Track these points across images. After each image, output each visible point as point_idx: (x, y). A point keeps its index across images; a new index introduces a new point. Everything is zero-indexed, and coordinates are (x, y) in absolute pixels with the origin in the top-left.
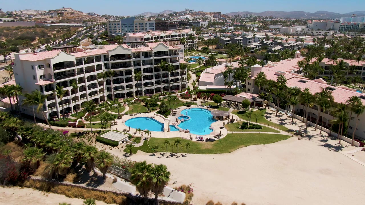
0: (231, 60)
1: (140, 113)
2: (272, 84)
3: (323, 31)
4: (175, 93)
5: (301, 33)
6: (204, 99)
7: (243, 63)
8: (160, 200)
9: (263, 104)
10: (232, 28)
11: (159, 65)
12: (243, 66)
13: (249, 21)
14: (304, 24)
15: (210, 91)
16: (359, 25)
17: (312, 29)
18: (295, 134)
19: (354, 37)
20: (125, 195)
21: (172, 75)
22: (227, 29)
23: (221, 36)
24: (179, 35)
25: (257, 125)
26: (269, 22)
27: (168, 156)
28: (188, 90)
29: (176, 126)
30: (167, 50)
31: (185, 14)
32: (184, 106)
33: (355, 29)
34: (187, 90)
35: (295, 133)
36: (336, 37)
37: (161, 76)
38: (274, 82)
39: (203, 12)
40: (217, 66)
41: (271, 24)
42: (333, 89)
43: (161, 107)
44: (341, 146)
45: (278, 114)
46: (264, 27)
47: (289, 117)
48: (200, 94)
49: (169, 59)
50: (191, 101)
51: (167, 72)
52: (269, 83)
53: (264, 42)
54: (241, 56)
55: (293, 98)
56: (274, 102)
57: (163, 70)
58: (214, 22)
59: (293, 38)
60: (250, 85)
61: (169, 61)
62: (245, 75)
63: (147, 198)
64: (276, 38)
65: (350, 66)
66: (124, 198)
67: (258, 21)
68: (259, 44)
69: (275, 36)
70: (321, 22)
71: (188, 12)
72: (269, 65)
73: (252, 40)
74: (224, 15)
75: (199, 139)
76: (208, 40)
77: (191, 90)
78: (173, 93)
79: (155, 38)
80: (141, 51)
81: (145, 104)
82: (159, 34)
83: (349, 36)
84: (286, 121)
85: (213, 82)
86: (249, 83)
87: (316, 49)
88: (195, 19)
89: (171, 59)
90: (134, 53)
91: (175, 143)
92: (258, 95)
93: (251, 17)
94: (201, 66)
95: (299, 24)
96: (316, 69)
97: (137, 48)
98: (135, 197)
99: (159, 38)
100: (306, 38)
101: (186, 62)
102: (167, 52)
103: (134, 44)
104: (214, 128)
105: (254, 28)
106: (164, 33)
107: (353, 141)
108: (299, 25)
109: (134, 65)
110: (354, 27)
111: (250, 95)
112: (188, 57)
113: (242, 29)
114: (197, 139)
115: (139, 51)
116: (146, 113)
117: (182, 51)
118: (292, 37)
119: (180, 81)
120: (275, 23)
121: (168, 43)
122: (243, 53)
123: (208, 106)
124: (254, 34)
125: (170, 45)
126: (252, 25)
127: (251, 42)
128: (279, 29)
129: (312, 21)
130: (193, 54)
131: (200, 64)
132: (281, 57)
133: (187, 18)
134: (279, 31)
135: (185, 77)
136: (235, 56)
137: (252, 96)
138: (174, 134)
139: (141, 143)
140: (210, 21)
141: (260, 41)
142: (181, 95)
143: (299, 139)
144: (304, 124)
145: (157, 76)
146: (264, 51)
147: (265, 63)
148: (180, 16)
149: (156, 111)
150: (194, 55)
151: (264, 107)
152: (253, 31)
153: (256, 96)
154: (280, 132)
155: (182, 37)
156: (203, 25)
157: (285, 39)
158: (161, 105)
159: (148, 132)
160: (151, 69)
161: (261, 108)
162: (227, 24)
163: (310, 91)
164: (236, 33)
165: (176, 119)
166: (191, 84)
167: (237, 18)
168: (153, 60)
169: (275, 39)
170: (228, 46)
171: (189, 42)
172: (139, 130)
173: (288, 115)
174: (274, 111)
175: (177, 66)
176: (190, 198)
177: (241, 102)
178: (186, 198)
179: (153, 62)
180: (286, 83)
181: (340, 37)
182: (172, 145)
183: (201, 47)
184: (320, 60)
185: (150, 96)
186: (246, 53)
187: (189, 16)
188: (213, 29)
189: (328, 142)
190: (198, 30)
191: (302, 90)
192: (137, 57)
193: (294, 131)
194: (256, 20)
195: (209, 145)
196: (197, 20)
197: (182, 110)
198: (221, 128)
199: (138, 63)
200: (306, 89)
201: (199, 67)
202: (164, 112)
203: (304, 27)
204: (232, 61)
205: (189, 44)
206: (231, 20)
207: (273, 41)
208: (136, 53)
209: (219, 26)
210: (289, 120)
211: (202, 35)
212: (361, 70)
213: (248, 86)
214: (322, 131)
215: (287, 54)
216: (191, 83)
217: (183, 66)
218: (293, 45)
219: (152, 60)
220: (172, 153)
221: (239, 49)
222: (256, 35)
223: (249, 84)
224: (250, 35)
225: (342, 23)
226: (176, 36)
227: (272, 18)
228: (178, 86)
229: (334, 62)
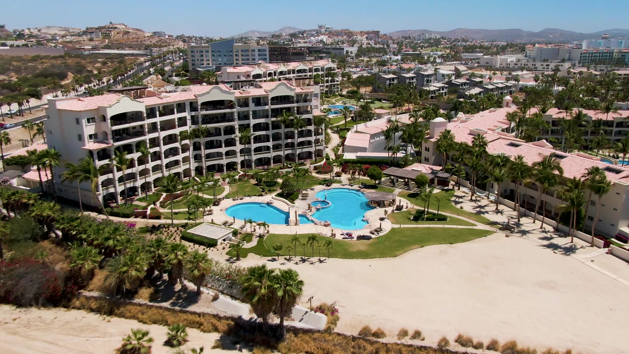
0: (396, 112)
1: (249, 196)
2: (464, 148)
3: (552, 62)
4: (305, 165)
5: (516, 66)
6: (354, 173)
7: (417, 116)
8: (287, 326)
9: (449, 182)
10: (399, 57)
11: (279, 119)
12: (416, 120)
13: (427, 47)
14: (521, 51)
15: (363, 160)
16: (613, 53)
17: (534, 60)
18: (500, 229)
19: (604, 73)
20: (232, 319)
21: (301, 134)
22: (391, 60)
23: (379, 72)
24: (310, 70)
25: (440, 214)
26: (461, 48)
27: (298, 261)
28: (326, 159)
29: (308, 216)
30: (292, 94)
31: (318, 33)
32: (321, 186)
33: (606, 59)
34: (325, 160)
35: (500, 226)
36: (575, 73)
37: (283, 136)
38: (467, 145)
39: (349, 30)
40: (373, 121)
41: (464, 50)
42: (562, 157)
43: (283, 186)
44: (573, 246)
45: (474, 198)
46: (453, 56)
47: (492, 202)
48: (346, 166)
49: (296, 109)
50: (332, 178)
51: (292, 129)
52: (459, 148)
53: (452, 80)
54: (413, 104)
55: (497, 171)
56: (467, 178)
57: (286, 127)
58: (367, 47)
59: (502, 75)
60: (429, 151)
61: (296, 112)
62: (421, 136)
63: (268, 323)
64: (473, 75)
65: (594, 121)
66: (230, 324)
67: (442, 46)
68: (444, 85)
69: (471, 72)
70: (550, 47)
71: (323, 30)
72: (459, 119)
73: (432, 78)
74: (384, 35)
75: (347, 236)
76: (358, 77)
77: (332, 159)
78: (303, 164)
79: (270, 74)
80: (250, 95)
81: (257, 182)
82: (277, 67)
83: (596, 71)
84: (487, 209)
85: (367, 147)
86: (426, 147)
87: (538, 93)
88: (335, 42)
89: (298, 108)
90: (238, 99)
91: (309, 240)
92: (441, 168)
93: (430, 39)
94: (347, 120)
95: (512, 51)
96: (537, 126)
97: (244, 91)
98: (247, 321)
99: (277, 74)
100: (524, 74)
101: (323, 114)
102: (293, 97)
103: (239, 85)
104: (371, 220)
105: (435, 58)
106: (284, 65)
107: (593, 239)
108: (512, 53)
109: (239, 119)
110: (604, 56)
111: (429, 168)
112: (326, 106)
113: (416, 60)
114: (343, 236)
115: (247, 95)
116: (259, 196)
117: (316, 95)
118: (499, 72)
119: (313, 145)
120: (471, 49)
121: (294, 82)
122: (418, 99)
123: (360, 186)
124: (436, 69)
125: (297, 86)
126: (432, 53)
127: (431, 82)
128: (477, 59)
129: (534, 45)
130: (334, 101)
131: (346, 117)
132: (481, 105)
133: (322, 41)
134: (478, 63)
135: (321, 137)
136: (404, 105)
137: (432, 169)
138: (306, 229)
139: (254, 243)
140: (361, 46)
141: (447, 80)
142: (315, 168)
143: (507, 236)
144: (515, 213)
145: (276, 137)
146: (453, 97)
147: (454, 116)
148: (310, 37)
149: (276, 193)
150: (335, 104)
151: (451, 187)
152: (434, 62)
153: (439, 168)
154: (476, 226)
155: (315, 73)
156: (349, 53)
157: (487, 77)
158: (283, 183)
159: (264, 225)
160: (265, 126)
161: (446, 188)
162: (390, 51)
163: (524, 160)
164: (405, 66)
165: (309, 205)
166: (331, 149)
167: (407, 41)
168: (270, 110)
169: (470, 77)
170: (391, 88)
171: (327, 81)
172: (251, 222)
173: (490, 200)
174: (467, 193)
175: (309, 120)
176: (334, 322)
177: (414, 178)
178: (328, 323)
179: (270, 113)
180: (486, 147)
181: (581, 73)
182: (304, 244)
183: (347, 90)
184: (544, 111)
185: (264, 169)
186: (422, 99)
187: (324, 38)
188: (366, 59)
189: (553, 241)
190: (340, 61)
191: (512, 159)
192: (244, 105)
193: (499, 224)
194: (440, 44)
195: (363, 245)
196: (338, 44)
197: (317, 192)
198: (382, 219)
199: (245, 114)
200: (519, 157)
201: (343, 122)
202: (289, 195)
203: (520, 56)
204: (398, 113)
205: (327, 84)
206: (397, 44)
207: (467, 79)
208: (243, 99)
209: (377, 55)
210: (493, 207)
211: (347, 70)
212: (613, 127)
213: (424, 154)
214: (544, 224)
215: (489, 100)
216: (332, 148)
217: (319, 121)
218: (500, 86)
219: (267, 110)
220: (303, 257)
221: (411, 93)
222: (439, 69)
223: (427, 149)
224: (429, 70)
225: (584, 50)
226: (304, 71)
227: (467, 41)
228: (310, 153)
229: (567, 114)
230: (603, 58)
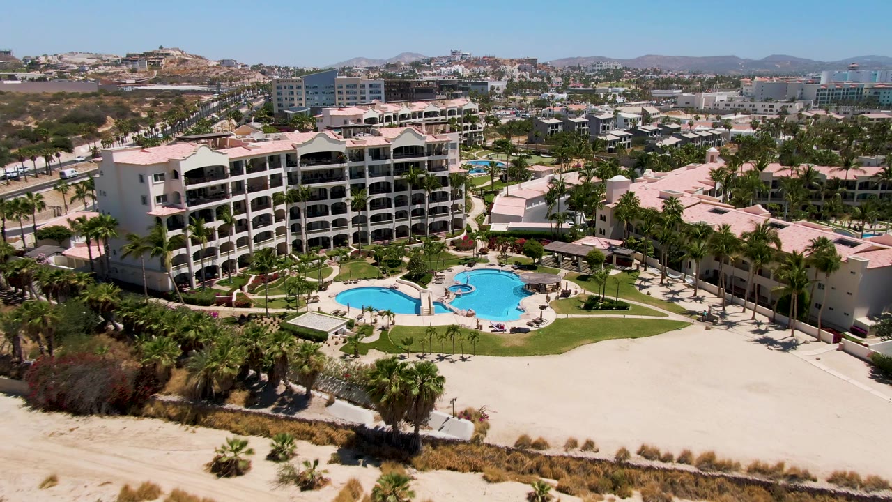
0: (561, 169)
1: (365, 279)
2: (651, 215)
3: (777, 102)
4: (440, 239)
5: (727, 107)
6: (504, 250)
7: (589, 174)
8: (424, 436)
9: (632, 261)
10: (565, 95)
11: (404, 177)
12: (588, 180)
13: (605, 81)
14: (736, 87)
15: (517, 233)
16: (862, 89)
17: (753, 99)
18: (699, 320)
19: (849, 116)
20: (352, 427)
21: (434, 198)
22: (553, 98)
23: (537, 115)
24: (443, 113)
25: (620, 301)
26: (651, 83)
27: (434, 359)
28: (467, 231)
29: (445, 304)
30: (421, 143)
31: (451, 62)
32: (461, 266)
33: (853, 97)
34: (465, 232)
35: (699, 316)
36: (808, 117)
37: (409, 200)
38: (656, 212)
39: (493, 57)
40: (529, 181)
41: (656, 86)
42: (781, 227)
43: (410, 266)
44: (794, 341)
45: (664, 281)
46: (641, 92)
47: (689, 286)
48: (494, 240)
49: (426, 164)
50: (475, 256)
51: (421, 191)
52: (645, 215)
53: (637, 127)
54: (584, 159)
55: (696, 244)
56: (657, 255)
57: (414, 188)
58: (520, 81)
59: (707, 119)
60: (605, 220)
61: (427, 168)
62: (594, 200)
63: (398, 432)
64: (667, 120)
65: (829, 181)
66: (350, 434)
67: (625, 79)
68: (626, 133)
69: (664, 115)
70: (775, 81)
71: (458, 58)
72: (646, 178)
73: (611, 123)
74: (544, 64)
75: (497, 328)
76: (508, 123)
77: (475, 230)
78: (435, 238)
79: (388, 119)
80: (366, 145)
81: (375, 261)
82: (397, 109)
83: (838, 114)
84: (682, 295)
85: (522, 216)
86: (601, 215)
87: (756, 144)
88: (474, 74)
89: (429, 162)
90: (351, 150)
91: (449, 331)
92: (621, 242)
93: (608, 69)
94: (494, 180)
95: (723, 87)
96: (751, 187)
97: (357, 139)
98: (372, 430)
99: (398, 118)
100: (739, 119)
101: (464, 171)
102: (423, 148)
103: (349, 131)
104: (528, 308)
105: (614, 97)
106: (407, 106)
107: (819, 331)
108: (723, 89)
109: (351, 178)
110: (850, 94)
111: (606, 242)
112: (464, 162)
113: (587, 98)
114: (492, 329)
115: (362, 145)
116: (378, 278)
117: (454, 146)
118: (704, 116)
119: (450, 212)
120: (666, 84)
121: (424, 128)
122: (590, 152)
123: (514, 266)
124: (616, 111)
125: (428, 134)
126: (610, 89)
127: (608, 129)
128: (674, 97)
129: (753, 79)
130: (475, 154)
131: (492, 176)
132: (676, 161)
133: (456, 73)
134: (675, 103)
135: (461, 202)
136: (571, 160)
137: (609, 243)
138: (443, 320)
139: (376, 336)
140: (511, 80)
141: (631, 126)
142: (453, 243)
143: (707, 329)
144: (720, 300)
145: (400, 202)
146: (639, 149)
147: (639, 175)
148: (439, 67)
149: (401, 275)
150: (477, 159)
151: (634, 267)
152: (614, 102)
153: (619, 243)
154: (667, 316)
155: (451, 117)
156: (495, 90)
157: (687, 122)
158: (411, 261)
159: (388, 313)
160: (386, 186)
161: (628, 268)
162: (552, 86)
163: (732, 230)
164: (574, 108)
165: (446, 290)
166: (473, 219)
167: (575, 72)
168: (392, 166)
169: (663, 122)
170: (554, 138)
171: (466, 128)
172: (371, 310)
173: (686, 283)
174: (656, 276)
175: (444, 178)
176: (484, 430)
177: (585, 255)
178: (476, 431)
179: (392, 170)
180: (681, 214)
181: (816, 117)
182: (442, 337)
183: (493, 140)
184: (761, 167)
185: (384, 244)
186: (596, 152)
187: (460, 68)
188: (518, 98)
189: (768, 335)
190: (483, 101)
191: (716, 229)
192: (357, 159)
193: (698, 314)
194: (622, 77)
195: (518, 340)
196: (480, 77)
197: (456, 273)
198: (543, 308)
199: (359, 171)
200: (724, 227)
201: (489, 183)
202: (419, 276)
203: (733, 94)
204: (564, 171)
205: (466, 132)
206: (562, 76)
207: (659, 126)
208: (356, 151)
209: (534, 92)
210: (690, 293)
211: (492, 113)
212: (854, 189)
213: (599, 224)
214: (756, 313)
215: (688, 153)
216: (474, 217)
217: (458, 180)
218: (704, 134)
219: (388, 166)
220: (441, 354)
221: (581, 144)
222: (620, 111)
223: (603, 218)
224: (606, 113)
225: (822, 85)
226: (435, 114)
227: (660, 73)
228: (445, 223)
229: (793, 172)
230: (849, 96)
